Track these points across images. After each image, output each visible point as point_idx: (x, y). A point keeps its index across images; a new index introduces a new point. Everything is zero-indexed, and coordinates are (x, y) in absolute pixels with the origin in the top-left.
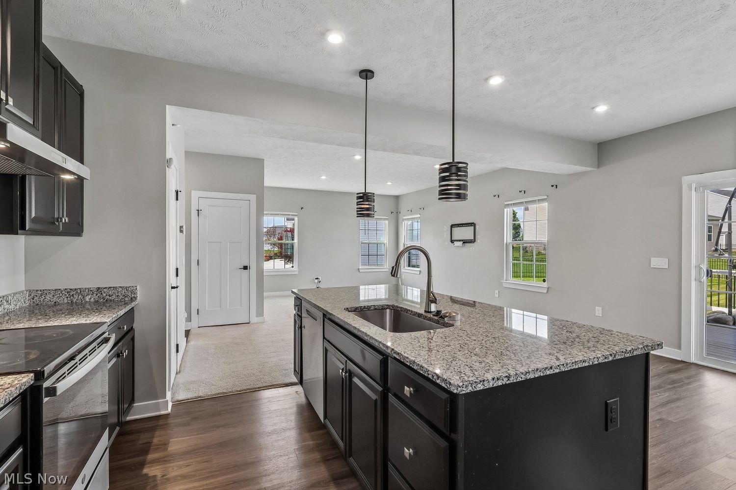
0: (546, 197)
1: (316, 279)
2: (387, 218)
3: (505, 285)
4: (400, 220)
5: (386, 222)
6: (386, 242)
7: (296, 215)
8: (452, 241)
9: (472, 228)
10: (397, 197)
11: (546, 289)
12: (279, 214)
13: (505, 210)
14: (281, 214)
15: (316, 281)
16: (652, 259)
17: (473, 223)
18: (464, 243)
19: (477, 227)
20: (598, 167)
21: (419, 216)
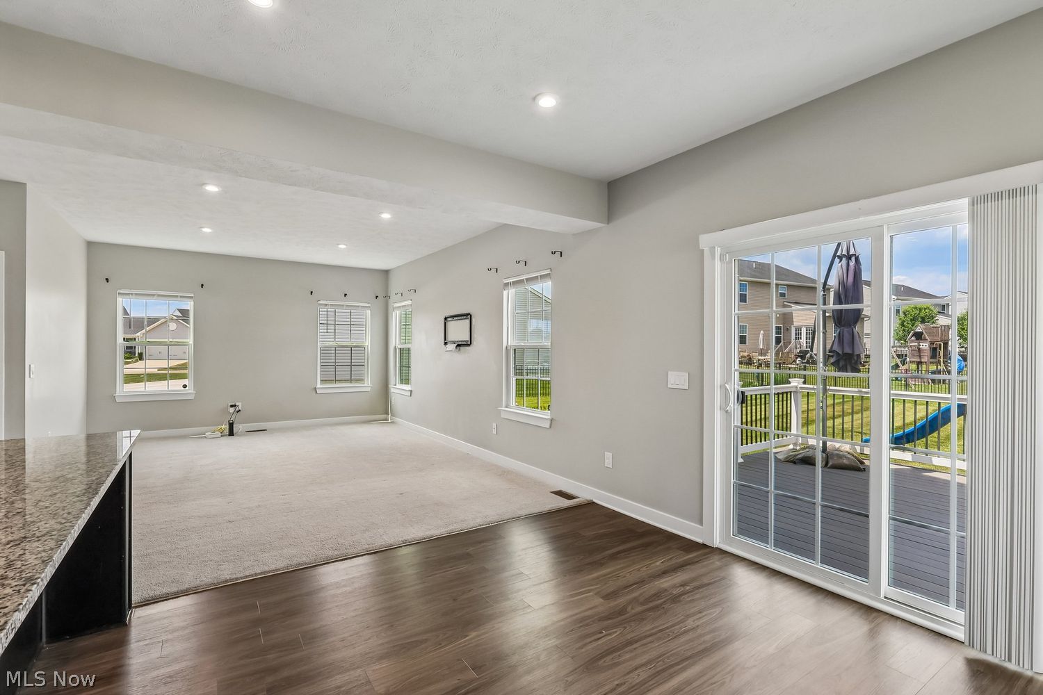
0: (548, 272)
1: (232, 406)
2: (369, 305)
3: (503, 415)
4: (390, 308)
5: (367, 312)
6: (367, 344)
7: (192, 297)
8: (446, 344)
9: (467, 321)
10: (386, 273)
11: (549, 422)
12: (154, 295)
13: (505, 293)
14: (159, 295)
15: (232, 410)
16: (669, 372)
17: (469, 314)
18: (458, 345)
19: (473, 320)
20: (608, 224)
21: (409, 302)
